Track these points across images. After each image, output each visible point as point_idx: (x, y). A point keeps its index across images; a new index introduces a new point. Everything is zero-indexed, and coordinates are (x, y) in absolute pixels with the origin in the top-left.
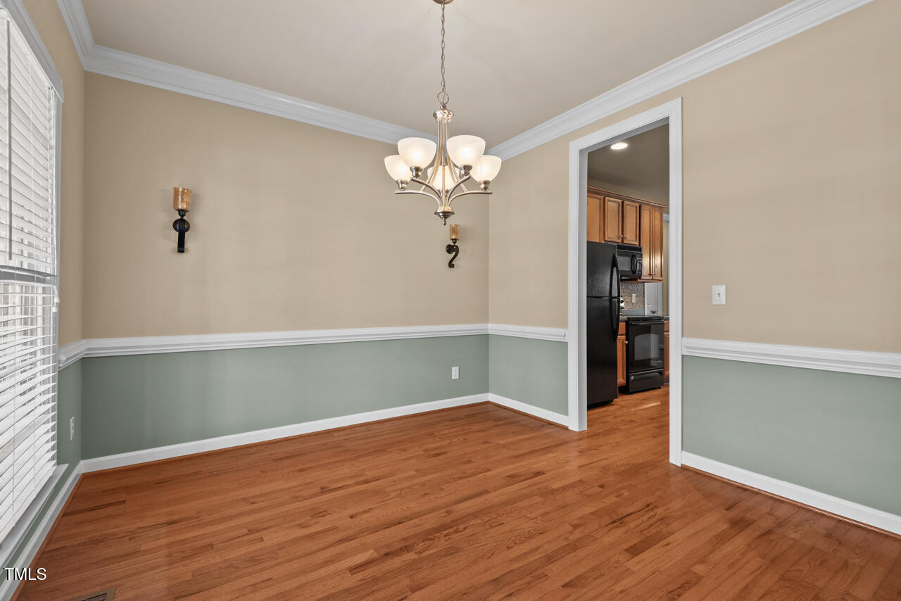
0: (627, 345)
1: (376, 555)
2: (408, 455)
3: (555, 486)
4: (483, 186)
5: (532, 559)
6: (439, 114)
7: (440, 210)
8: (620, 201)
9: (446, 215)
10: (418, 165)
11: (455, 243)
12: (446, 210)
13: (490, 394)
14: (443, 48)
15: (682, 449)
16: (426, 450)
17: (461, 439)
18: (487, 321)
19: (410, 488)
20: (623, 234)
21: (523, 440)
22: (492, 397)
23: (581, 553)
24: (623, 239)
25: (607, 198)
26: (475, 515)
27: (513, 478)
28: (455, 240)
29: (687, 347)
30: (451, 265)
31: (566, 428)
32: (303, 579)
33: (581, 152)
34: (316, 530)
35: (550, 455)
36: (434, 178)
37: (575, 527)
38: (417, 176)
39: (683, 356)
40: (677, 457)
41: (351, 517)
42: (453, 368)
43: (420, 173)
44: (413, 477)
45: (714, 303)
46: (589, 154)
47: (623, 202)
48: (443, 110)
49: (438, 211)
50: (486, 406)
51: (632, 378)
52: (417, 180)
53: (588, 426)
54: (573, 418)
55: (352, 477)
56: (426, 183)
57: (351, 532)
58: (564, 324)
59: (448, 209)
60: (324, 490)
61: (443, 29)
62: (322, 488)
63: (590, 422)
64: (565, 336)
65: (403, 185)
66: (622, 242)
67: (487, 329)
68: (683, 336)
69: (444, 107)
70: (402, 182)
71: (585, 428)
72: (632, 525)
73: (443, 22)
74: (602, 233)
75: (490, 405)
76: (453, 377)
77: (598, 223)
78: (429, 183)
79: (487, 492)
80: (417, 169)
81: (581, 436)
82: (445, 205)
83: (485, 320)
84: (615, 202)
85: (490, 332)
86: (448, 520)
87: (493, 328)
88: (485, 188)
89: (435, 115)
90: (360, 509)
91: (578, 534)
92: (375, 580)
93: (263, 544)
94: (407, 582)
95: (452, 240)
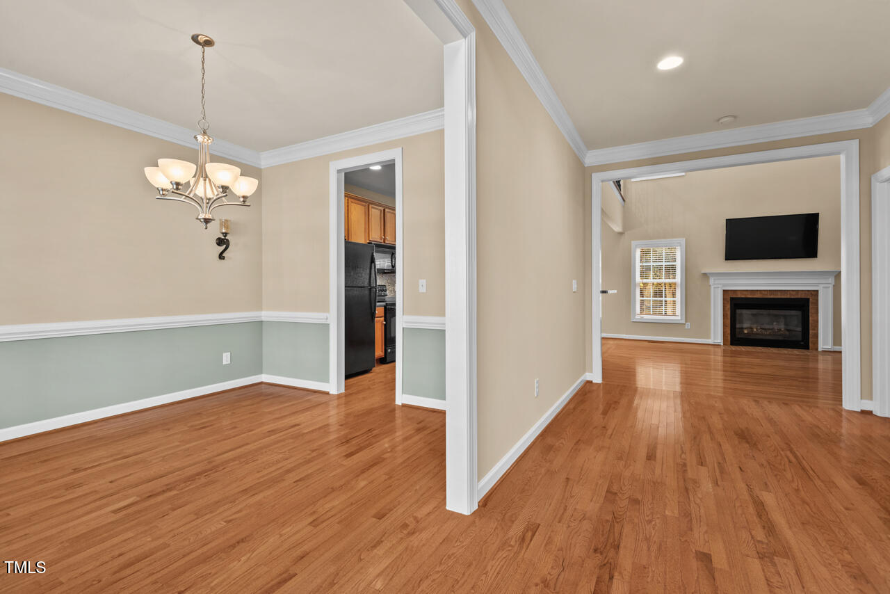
0: (385, 325)
1: (138, 499)
2: (171, 432)
3: (305, 431)
4: (242, 199)
5: (275, 474)
6: (200, 138)
7: (202, 216)
8: (382, 209)
9: (207, 221)
10: (178, 181)
11: (225, 236)
12: (207, 217)
13: (263, 375)
14: (203, 85)
15: (403, 393)
16: (192, 426)
17: (229, 413)
18: (260, 309)
19: (173, 454)
20: (384, 236)
21: (288, 406)
22: (265, 378)
23: (312, 464)
24: (384, 239)
25: (370, 206)
26: (234, 459)
27: (272, 432)
28: (225, 234)
29: (406, 322)
30: (221, 257)
31: (327, 393)
32: (64, 527)
33: (339, 171)
34: (73, 497)
35: (309, 412)
36: (196, 187)
37: (313, 451)
38: (177, 189)
39: (403, 328)
40: (401, 398)
41: (111, 482)
42: (224, 354)
43: (180, 187)
44: (177, 446)
45: (420, 291)
46: (345, 173)
47: (384, 210)
48: (203, 135)
49: (199, 217)
50: (260, 386)
51: (389, 350)
52: (178, 192)
53: (345, 390)
54: (334, 384)
55: (108, 457)
56: (186, 194)
57: (111, 491)
58: (326, 309)
59: (208, 216)
60: (76, 471)
61: (203, 68)
62: (74, 470)
63: (347, 387)
64: (327, 319)
65: (164, 192)
66: (384, 242)
67: (261, 317)
68: (403, 314)
69: (205, 133)
70: (162, 190)
71: (343, 390)
72: (354, 442)
73: (203, 63)
74: (367, 235)
75: (263, 385)
76: (225, 363)
77: (363, 226)
78: (189, 194)
79: (247, 444)
80: (178, 184)
81: (339, 396)
82: (206, 213)
83: (259, 307)
84: (377, 209)
85: (264, 319)
86: (209, 466)
87: (266, 315)
88: (244, 201)
89: (195, 137)
90: (120, 476)
91: (314, 454)
92: (140, 511)
93: (9, 518)
94: (170, 506)
95: (223, 233)
